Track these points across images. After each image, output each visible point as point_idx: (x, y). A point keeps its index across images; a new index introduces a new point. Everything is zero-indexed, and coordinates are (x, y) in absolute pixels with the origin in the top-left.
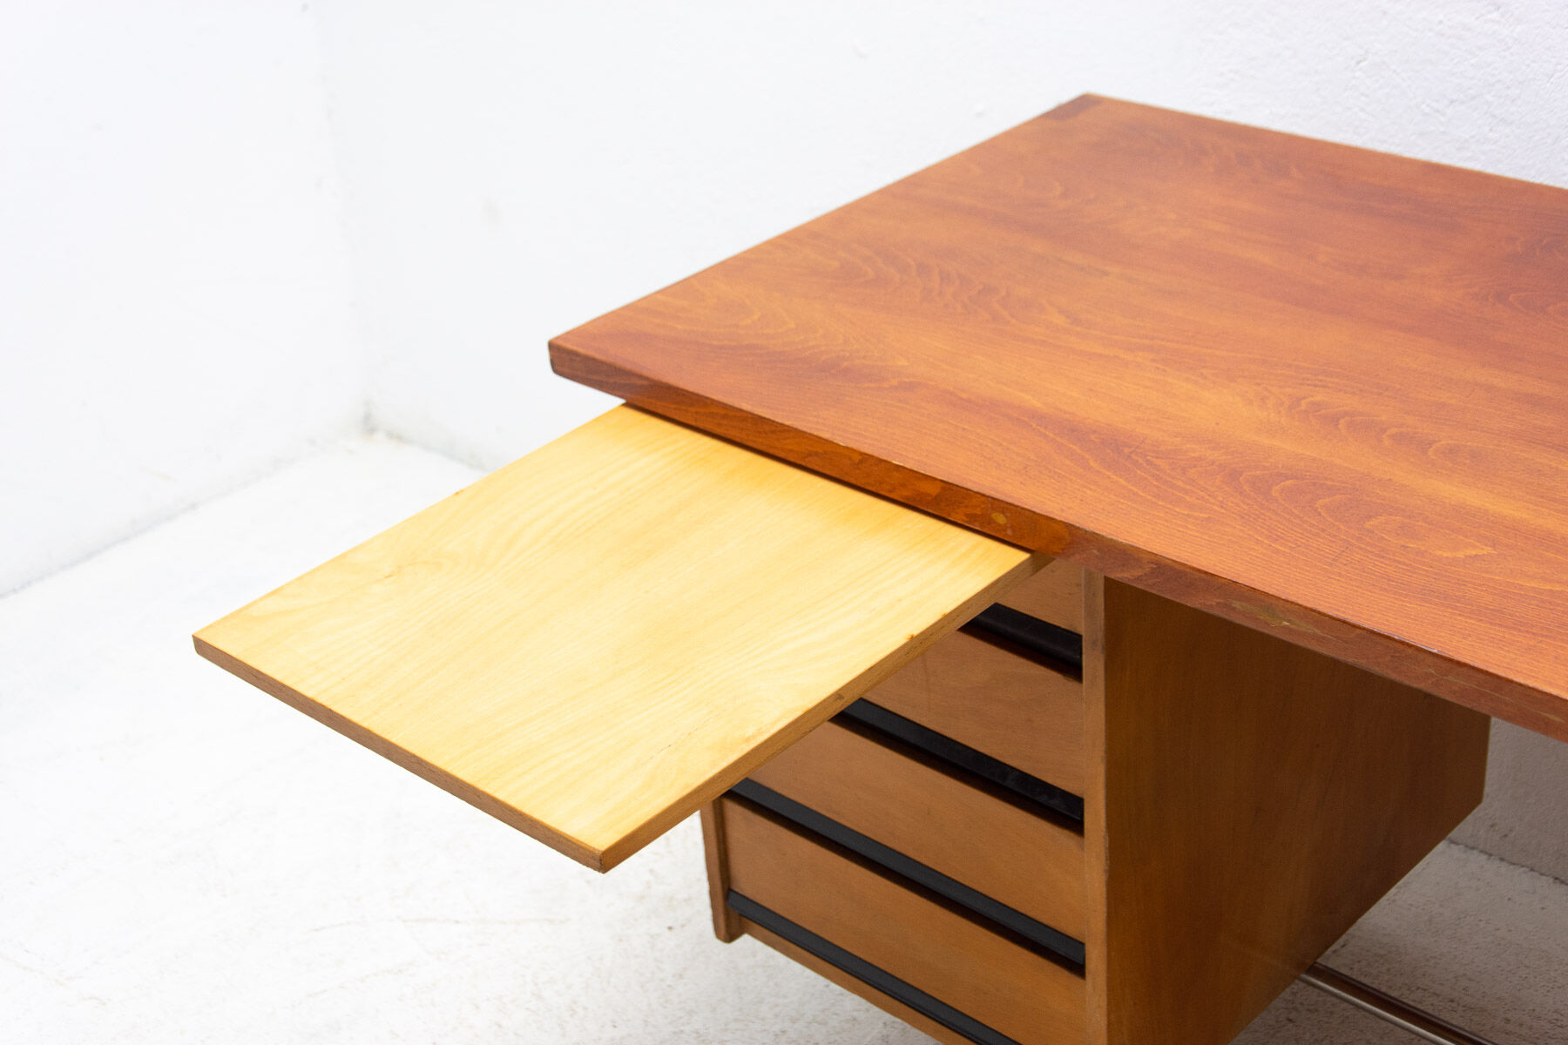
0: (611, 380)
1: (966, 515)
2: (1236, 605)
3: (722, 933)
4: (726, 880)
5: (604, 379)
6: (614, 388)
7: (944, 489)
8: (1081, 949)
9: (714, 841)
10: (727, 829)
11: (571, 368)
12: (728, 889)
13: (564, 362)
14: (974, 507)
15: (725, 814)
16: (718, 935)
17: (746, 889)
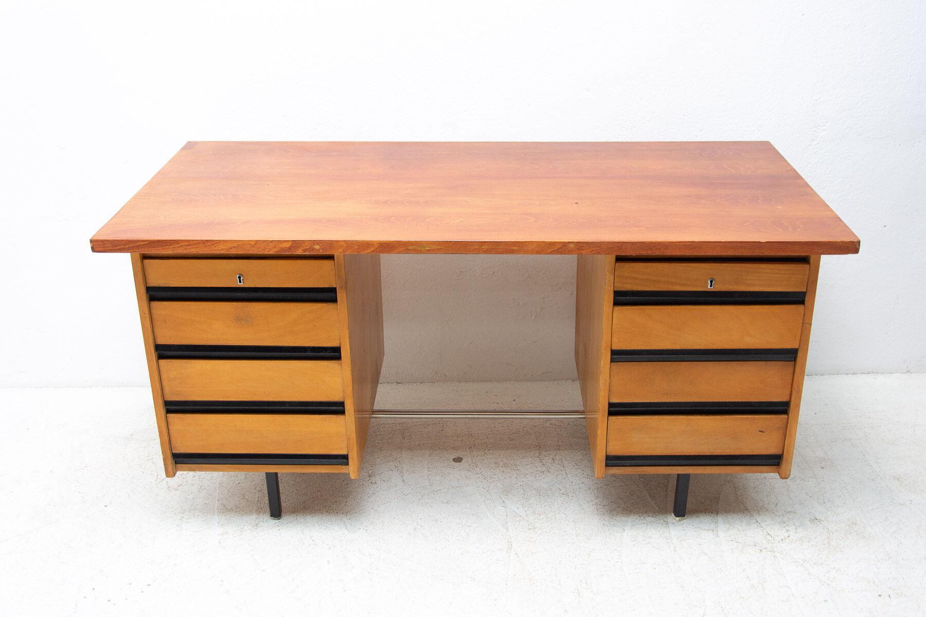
0: (127, 247)
1: (303, 250)
2: (410, 248)
3: (170, 474)
4: (171, 449)
5: (123, 247)
6: (129, 249)
7: (293, 243)
8: (342, 404)
9: (165, 434)
10: (171, 427)
11: (104, 247)
12: (172, 453)
13: (100, 246)
14: (306, 246)
15: (169, 421)
16: (168, 475)
17: (182, 449)
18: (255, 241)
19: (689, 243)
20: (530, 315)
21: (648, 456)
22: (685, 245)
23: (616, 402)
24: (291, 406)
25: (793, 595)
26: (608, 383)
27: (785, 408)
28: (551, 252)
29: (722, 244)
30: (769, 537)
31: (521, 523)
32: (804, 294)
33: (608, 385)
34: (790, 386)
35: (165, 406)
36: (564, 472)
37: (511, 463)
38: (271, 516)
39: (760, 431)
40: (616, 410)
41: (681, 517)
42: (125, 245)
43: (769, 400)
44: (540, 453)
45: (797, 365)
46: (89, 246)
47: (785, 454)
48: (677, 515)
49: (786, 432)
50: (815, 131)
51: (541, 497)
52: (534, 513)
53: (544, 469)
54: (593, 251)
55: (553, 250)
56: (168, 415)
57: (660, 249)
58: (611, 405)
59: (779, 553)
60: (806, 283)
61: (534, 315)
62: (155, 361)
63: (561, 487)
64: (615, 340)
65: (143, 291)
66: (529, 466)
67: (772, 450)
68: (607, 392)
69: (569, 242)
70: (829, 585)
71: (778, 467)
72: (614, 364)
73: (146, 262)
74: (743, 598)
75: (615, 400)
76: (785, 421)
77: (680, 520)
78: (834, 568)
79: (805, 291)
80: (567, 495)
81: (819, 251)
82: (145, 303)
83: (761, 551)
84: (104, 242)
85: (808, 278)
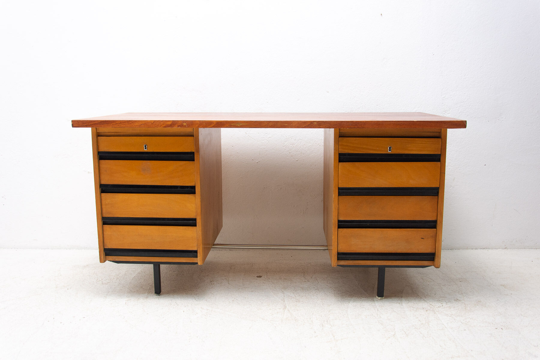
1: (177, 126)
2: (232, 124)
3: (102, 261)
4: (104, 246)
5: (88, 124)
6: (90, 126)
7: (173, 122)
8: (195, 220)
9: (101, 236)
10: (104, 233)
11: (78, 124)
12: (104, 248)
13: (76, 124)
14: (179, 124)
15: (104, 229)
16: (101, 262)
17: (109, 246)
18: (154, 121)
19: (377, 122)
20: (300, 212)
21: (360, 253)
22: (375, 123)
23: (342, 219)
24: (168, 220)
25: (446, 327)
26: (337, 207)
27: (435, 224)
28: (305, 127)
29: (394, 122)
30: (431, 306)
31: (292, 299)
32: (440, 155)
33: (337, 209)
34: (436, 211)
35: (102, 220)
36: (317, 282)
37: (288, 278)
38: (155, 293)
39: (422, 238)
40: (342, 225)
41: (381, 297)
42: (89, 123)
43: (425, 220)
44: (304, 275)
45: (439, 198)
46: (71, 123)
47: (436, 252)
48: (379, 296)
49: (436, 239)
50: (444, 114)
51: (304, 290)
52: (300, 296)
53: (306, 280)
54: (326, 126)
55: (306, 126)
56: (104, 225)
57: (361, 125)
58: (339, 221)
59: (437, 311)
60: (440, 149)
61: (302, 212)
62: (99, 194)
63: (315, 287)
64: (340, 182)
65: (96, 153)
66: (298, 280)
67: (429, 250)
68: (337, 212)
69: (314, 121)
70: (466, 324)
71: (433, 261)
72: (340, 197)
73: (99, 138)
74: (417, 328)
75: (341, 219)
76: (435, 232)
77: (380, 299)
78: (469, 318)
79: (440, 154)
80: (318, 290)
81: (445, 126)
82: (97, 160)
83: (427, 311)
84: (79, 122)
85: (441, 146)
